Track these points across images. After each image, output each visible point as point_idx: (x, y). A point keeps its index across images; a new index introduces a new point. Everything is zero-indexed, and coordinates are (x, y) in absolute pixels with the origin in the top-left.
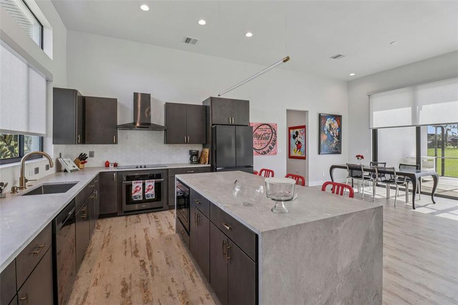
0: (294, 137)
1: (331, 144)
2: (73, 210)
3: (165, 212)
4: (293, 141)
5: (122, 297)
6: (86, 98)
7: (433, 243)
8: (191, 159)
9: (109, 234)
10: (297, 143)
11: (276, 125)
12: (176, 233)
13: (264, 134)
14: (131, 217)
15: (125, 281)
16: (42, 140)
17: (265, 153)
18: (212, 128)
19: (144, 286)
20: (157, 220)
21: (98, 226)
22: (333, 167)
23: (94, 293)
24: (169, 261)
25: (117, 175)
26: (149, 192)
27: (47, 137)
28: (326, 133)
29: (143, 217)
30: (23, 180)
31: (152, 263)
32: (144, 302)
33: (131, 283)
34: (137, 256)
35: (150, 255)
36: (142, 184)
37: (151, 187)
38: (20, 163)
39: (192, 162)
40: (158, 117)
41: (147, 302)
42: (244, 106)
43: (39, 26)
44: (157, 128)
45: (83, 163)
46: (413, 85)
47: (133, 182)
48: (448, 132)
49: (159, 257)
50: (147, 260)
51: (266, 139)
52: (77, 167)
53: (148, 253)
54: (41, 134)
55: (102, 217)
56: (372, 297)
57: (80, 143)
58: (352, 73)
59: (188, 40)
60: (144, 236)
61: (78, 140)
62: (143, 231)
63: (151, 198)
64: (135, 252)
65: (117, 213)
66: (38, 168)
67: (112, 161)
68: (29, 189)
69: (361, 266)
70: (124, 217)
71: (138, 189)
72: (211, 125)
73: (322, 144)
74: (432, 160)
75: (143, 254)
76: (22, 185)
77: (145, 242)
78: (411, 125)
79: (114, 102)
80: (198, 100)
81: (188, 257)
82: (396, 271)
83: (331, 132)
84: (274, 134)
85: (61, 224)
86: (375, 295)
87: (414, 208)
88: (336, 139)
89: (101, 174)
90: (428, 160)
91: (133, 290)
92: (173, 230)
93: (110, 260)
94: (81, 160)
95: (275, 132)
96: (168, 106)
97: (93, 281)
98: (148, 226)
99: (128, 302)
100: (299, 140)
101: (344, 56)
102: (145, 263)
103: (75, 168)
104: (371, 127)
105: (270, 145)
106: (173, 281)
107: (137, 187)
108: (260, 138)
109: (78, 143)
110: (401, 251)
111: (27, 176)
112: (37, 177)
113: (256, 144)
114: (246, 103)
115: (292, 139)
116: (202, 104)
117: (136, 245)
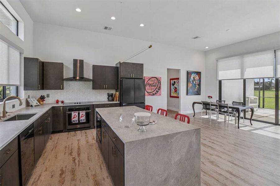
0: (173, 85)
1: (194, 89)
2: (32, 129)
3: (92, 130)
4: (172, 87)
5: (60, 178)
6: (44, 63)
7: (243, 148)
8: (108, 99)
9: (57, 143)
10: (175, 88)
11: (161, 78)
12: (96, 142)
13: (153, 83)
14: (71, 132)
15: (63, 169)
16: (17, 88)
17: (154, 94)
18: (121, 80)
19: (73, 172)
20: (86, 134)
21: (51, 138)
22: (194, 103)
23: (45, 175)
24: (89, 158)
25: (63, 109)
26: (82, 118)
27: (20, 86)
28: (191, 82)
29: (78, 132)
30: (5, 112)
31: (79, 159)
32: (72, 180)
33: (66, 170)
34: (71, 155)
35: (79, 155)
36: (78, 113)
37: (83, 115)
38: (3, 103)
39: (109, 100)
40: (88, 74)
41: (73, 180)
42: (140, 67)
43: (16, 21)
44: (88, 80)
45: (42, 101)
46: (242, 54)
47: (72, 112)
48: (272, 80)
49: (84, 156)
50: (77, 158)
51: (155, 86)
52: (39, 104)
53: (78, 153)
54: (17, 85)
55: (54, 132)
56: (194, 178)
57: (41, 89)
58: (207, 47)
59: (106, 28)
60: (77, 143)
61: (39, 88)
62: (77, 141)
63: (83, 121)
64: (70, 153)
65: (63, 130)
66: (14, 105)
67: (60, 100)
68: (8, 117)
69: (187, 161)
70: (67, 133)
71: (76, 116)
72: (120, 78)
73: (189, 89)
74: (256, 99)
75: (75, 154)
76: (4, 115)
77: (77, 147)
78: (240, 78)
79: (61, 65)
80: (113, 63)
81: (100, 156)
82: (217, 164)
83: (195, 82)
84: (159, 84)
85: (24, 138)
86: (196, 176)
87: (239, 128)
88: (197, 86)
89: (53, 107)
90: (254, 99)
91: (66, 174)
92: (94, 140)
93: (56, 158)
94: (41, 99)
95: (160, 82)
96: (94, 67)
97: (45, 169)
98: (81, 138)
99: (63, 180)
100: (176, 86)
101: (200, 37)
102: (75, 159)
103: (38, 104)
104: (218, 79)
105: (157, 90)
106: (90, 169)
107: (75, 115)
108: (151, 86)
109: (39, 90)
110: (223, 153)
111: (7, 110)
112: (14, 110)
113: (148, 89)
114: (142, 65)
115: (172, 86)
116: (115, 66)
117: (72, 149)
